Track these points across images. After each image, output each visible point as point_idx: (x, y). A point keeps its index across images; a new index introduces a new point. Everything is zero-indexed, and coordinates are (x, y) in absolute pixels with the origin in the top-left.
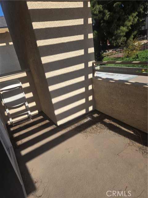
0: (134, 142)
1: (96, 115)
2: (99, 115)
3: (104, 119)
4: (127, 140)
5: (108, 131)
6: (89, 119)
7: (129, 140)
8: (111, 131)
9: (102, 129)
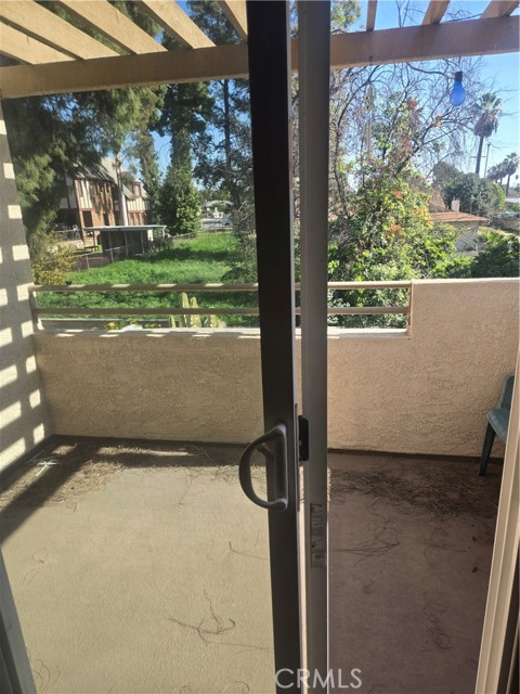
0: (197, 468)
1: (63, 450)
2: (72, 445)
3: (98, 449)
4: (183, 472)
5: (127, 470)
6: (46, 465)
7: (187, 470)
8: (134, 470)
9: (106, 472)
